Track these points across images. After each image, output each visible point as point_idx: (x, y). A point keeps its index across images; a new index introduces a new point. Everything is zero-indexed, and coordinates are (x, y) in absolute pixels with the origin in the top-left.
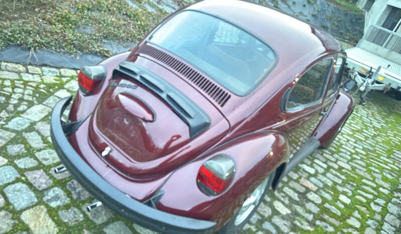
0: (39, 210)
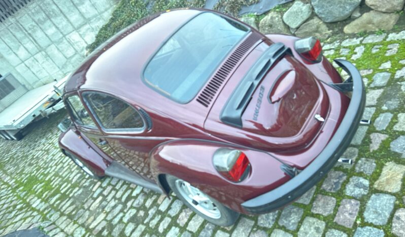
0: (381, 185)
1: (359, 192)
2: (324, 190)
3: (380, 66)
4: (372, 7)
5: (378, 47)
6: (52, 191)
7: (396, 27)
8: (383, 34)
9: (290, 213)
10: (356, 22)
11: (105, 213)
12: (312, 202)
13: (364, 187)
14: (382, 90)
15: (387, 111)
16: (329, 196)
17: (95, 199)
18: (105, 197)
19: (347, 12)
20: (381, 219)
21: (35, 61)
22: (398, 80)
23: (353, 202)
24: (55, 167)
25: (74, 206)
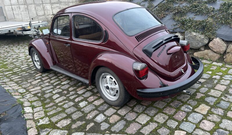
1: (187, 110)
2: (171, 106)
3: (207, 72)
4: (211, 48)
5: (207, 65)
6: (7, 69)
7: (218, 60)
8: (211, 61)
9: (152, 110)
10: (201, 52)
11: (41, 87)
12: (163, 108)
13: (190, 109)
14: (205, 80)
15: (206, 87)
16: (173, 108)
17: (36, 80)
18: (42, 81)
19: (199, 46)
20: (195, 121)
21: (19, 8)
22: (213, 79)
23: (184, 112)
24: (12, 60)
25: (21, 79)
